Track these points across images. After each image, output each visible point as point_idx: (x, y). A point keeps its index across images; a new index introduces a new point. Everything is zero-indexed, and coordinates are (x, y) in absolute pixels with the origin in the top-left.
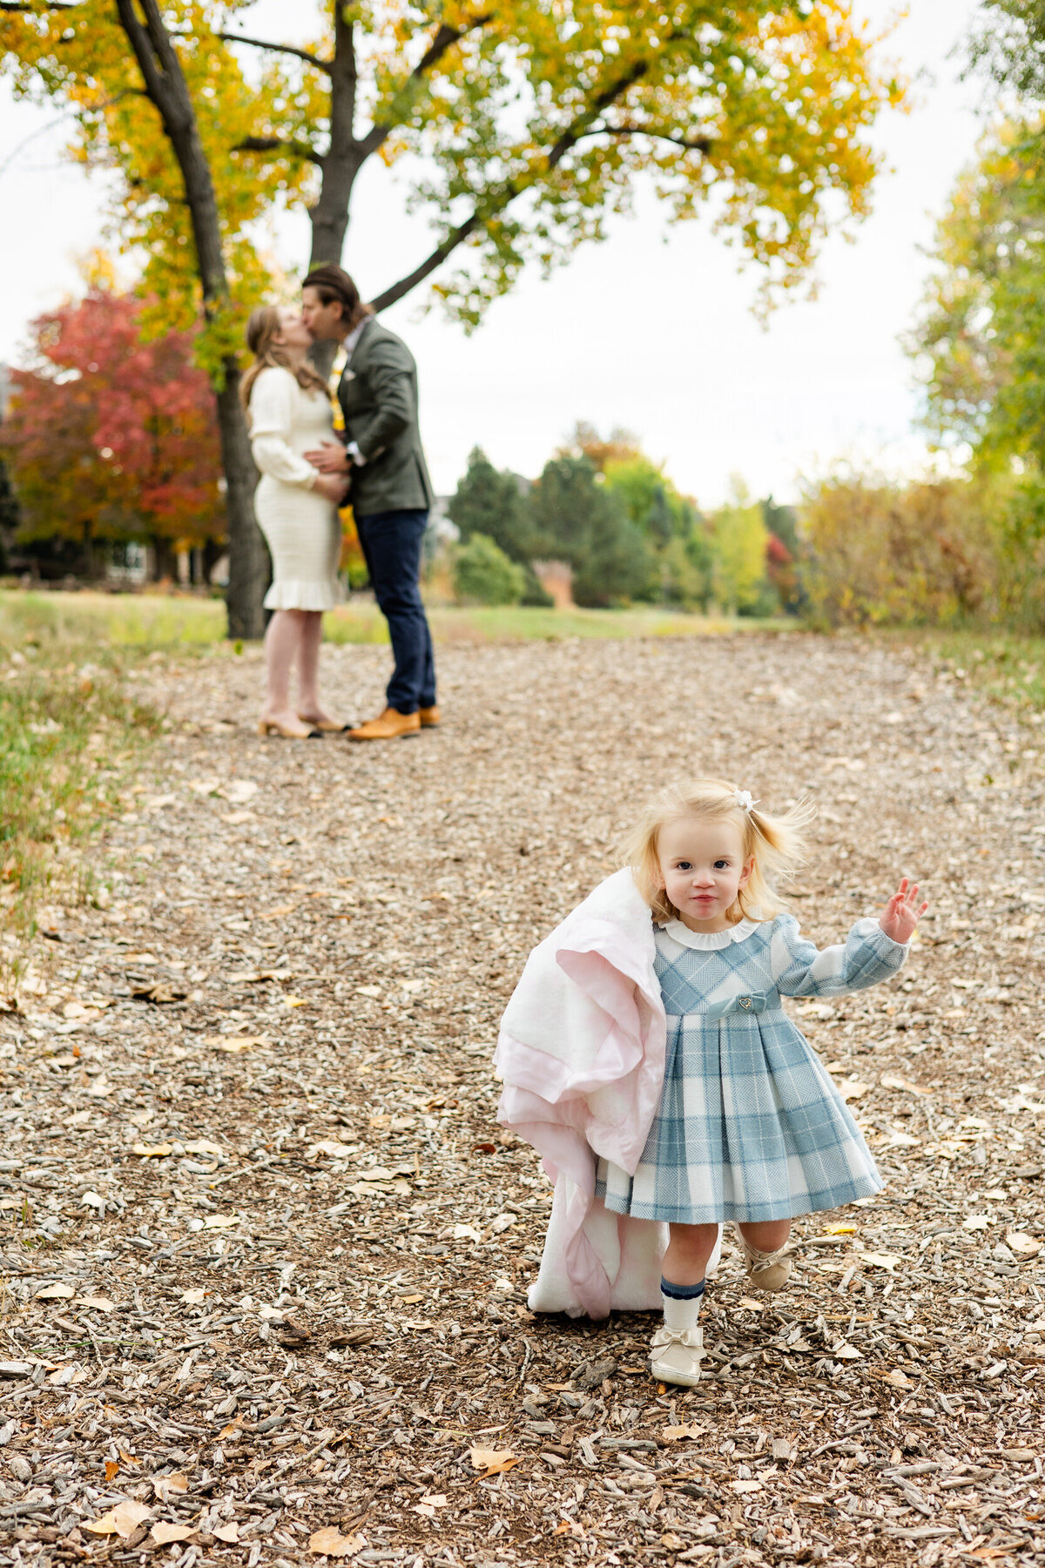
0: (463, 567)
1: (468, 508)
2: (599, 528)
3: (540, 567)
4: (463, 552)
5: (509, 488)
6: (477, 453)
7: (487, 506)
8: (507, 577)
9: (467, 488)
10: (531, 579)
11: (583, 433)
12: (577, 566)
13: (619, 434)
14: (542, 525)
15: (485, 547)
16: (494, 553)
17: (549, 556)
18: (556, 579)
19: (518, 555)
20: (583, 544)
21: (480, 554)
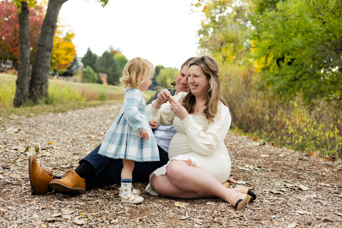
0: (84, 73)
1: (86, 60)
2: (114, 67)
3: (101, 74)
4: (85, 70)
5: (95, 57)
6: (89, 49)
7: (90, 60)
8: (94, 76)
9: (86, 56)
10: (99, 77)
11: (111, 48)
12: (108, 75)
13: (118, 49)
14: (101, 65)
15: (89, 69)
16: (91, 70)
17: (103, 72)
18: (104, 77)
19: (96, 71)
20: (110, 70)
21: (88, 70)
